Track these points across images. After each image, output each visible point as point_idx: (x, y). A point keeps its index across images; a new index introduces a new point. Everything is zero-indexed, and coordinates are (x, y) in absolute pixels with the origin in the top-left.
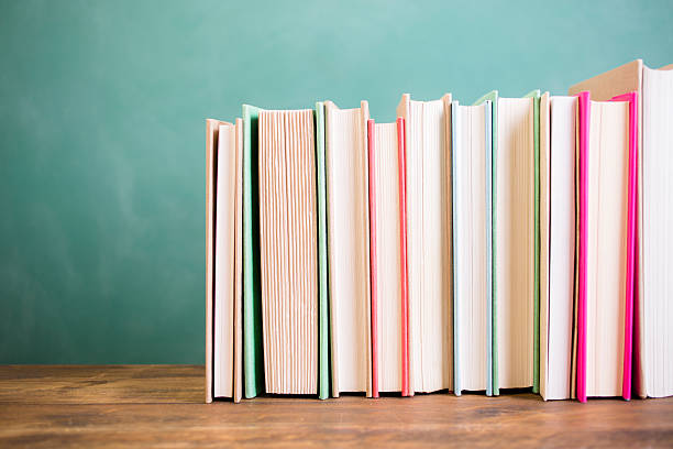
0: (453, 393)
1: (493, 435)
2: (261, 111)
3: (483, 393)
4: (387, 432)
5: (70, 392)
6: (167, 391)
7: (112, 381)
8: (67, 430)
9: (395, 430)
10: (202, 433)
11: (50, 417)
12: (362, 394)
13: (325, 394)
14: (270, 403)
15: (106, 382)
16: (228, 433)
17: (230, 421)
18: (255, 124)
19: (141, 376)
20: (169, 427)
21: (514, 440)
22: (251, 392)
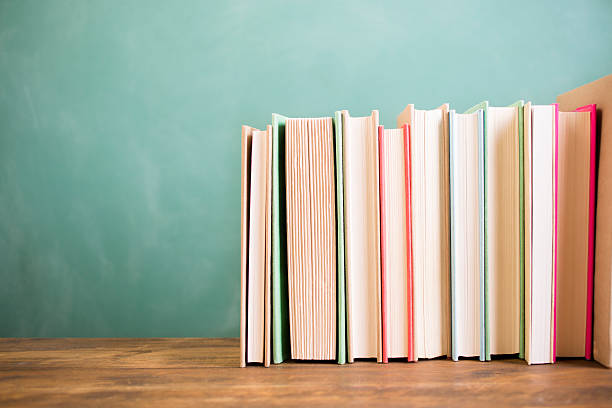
0: (451, 359)
1: (490, 391)
2: (287, 119)
3: (476, 359)
4: (400, 388)
5: (122, 360)
6: (205, 358)
7: (156, 351)
8: (129, 388)
9: (408, 388)
10: (244, 390)
11: (111, 378)
12: (374, 360)
13: (342, 360)
14: (296, 367)
15: (150, 351)
16: (266, 390)
17: (265, 381)
18: (282, 130)
19: (179, 346)
20: (214, 386)
21: (509, 395)
22: (279, 358)
